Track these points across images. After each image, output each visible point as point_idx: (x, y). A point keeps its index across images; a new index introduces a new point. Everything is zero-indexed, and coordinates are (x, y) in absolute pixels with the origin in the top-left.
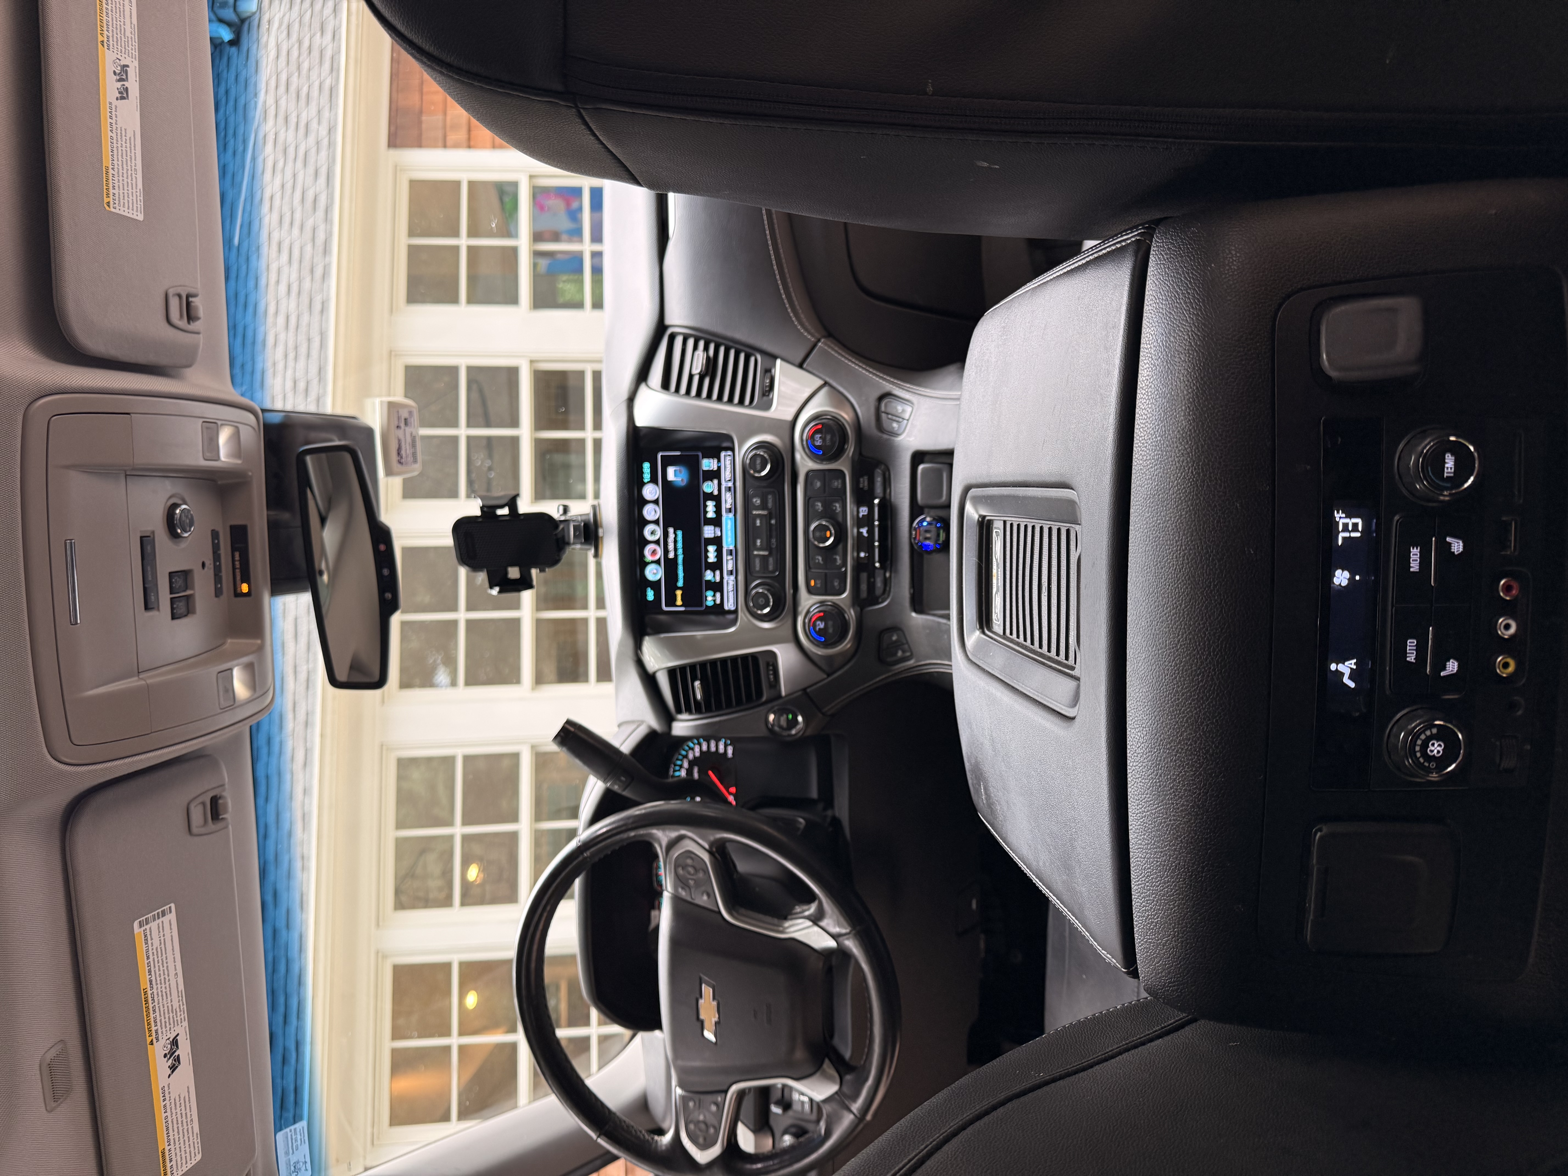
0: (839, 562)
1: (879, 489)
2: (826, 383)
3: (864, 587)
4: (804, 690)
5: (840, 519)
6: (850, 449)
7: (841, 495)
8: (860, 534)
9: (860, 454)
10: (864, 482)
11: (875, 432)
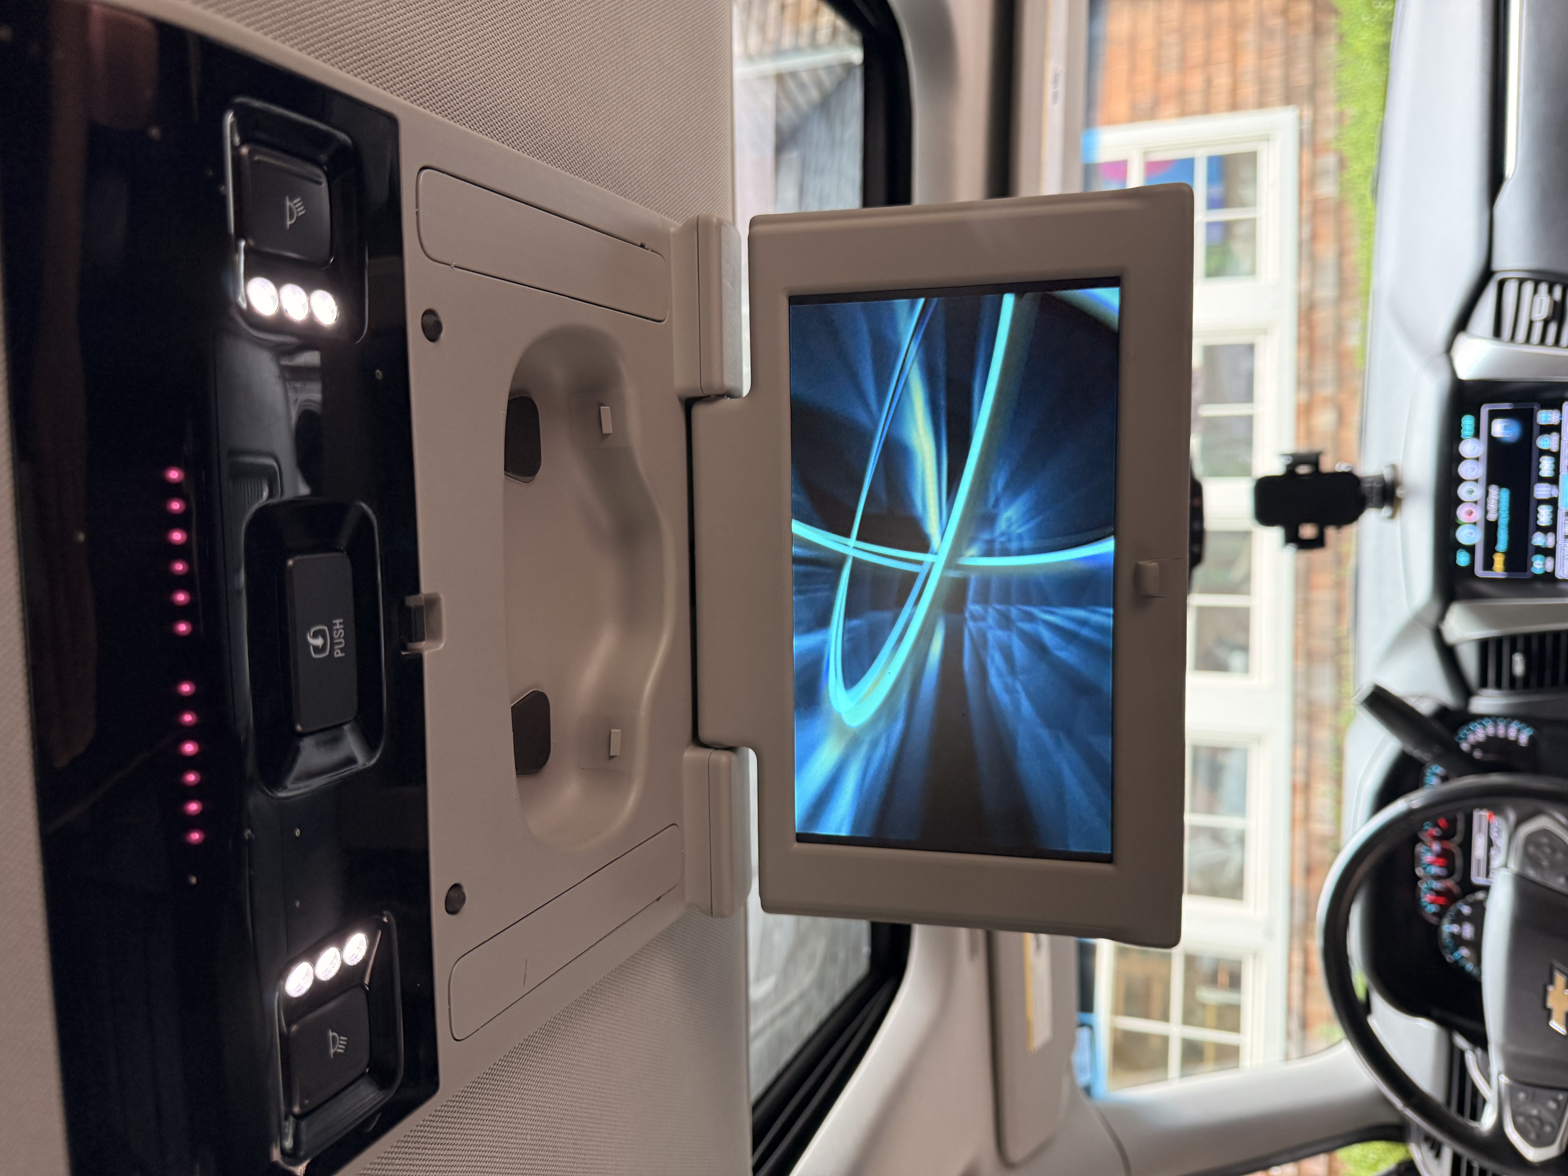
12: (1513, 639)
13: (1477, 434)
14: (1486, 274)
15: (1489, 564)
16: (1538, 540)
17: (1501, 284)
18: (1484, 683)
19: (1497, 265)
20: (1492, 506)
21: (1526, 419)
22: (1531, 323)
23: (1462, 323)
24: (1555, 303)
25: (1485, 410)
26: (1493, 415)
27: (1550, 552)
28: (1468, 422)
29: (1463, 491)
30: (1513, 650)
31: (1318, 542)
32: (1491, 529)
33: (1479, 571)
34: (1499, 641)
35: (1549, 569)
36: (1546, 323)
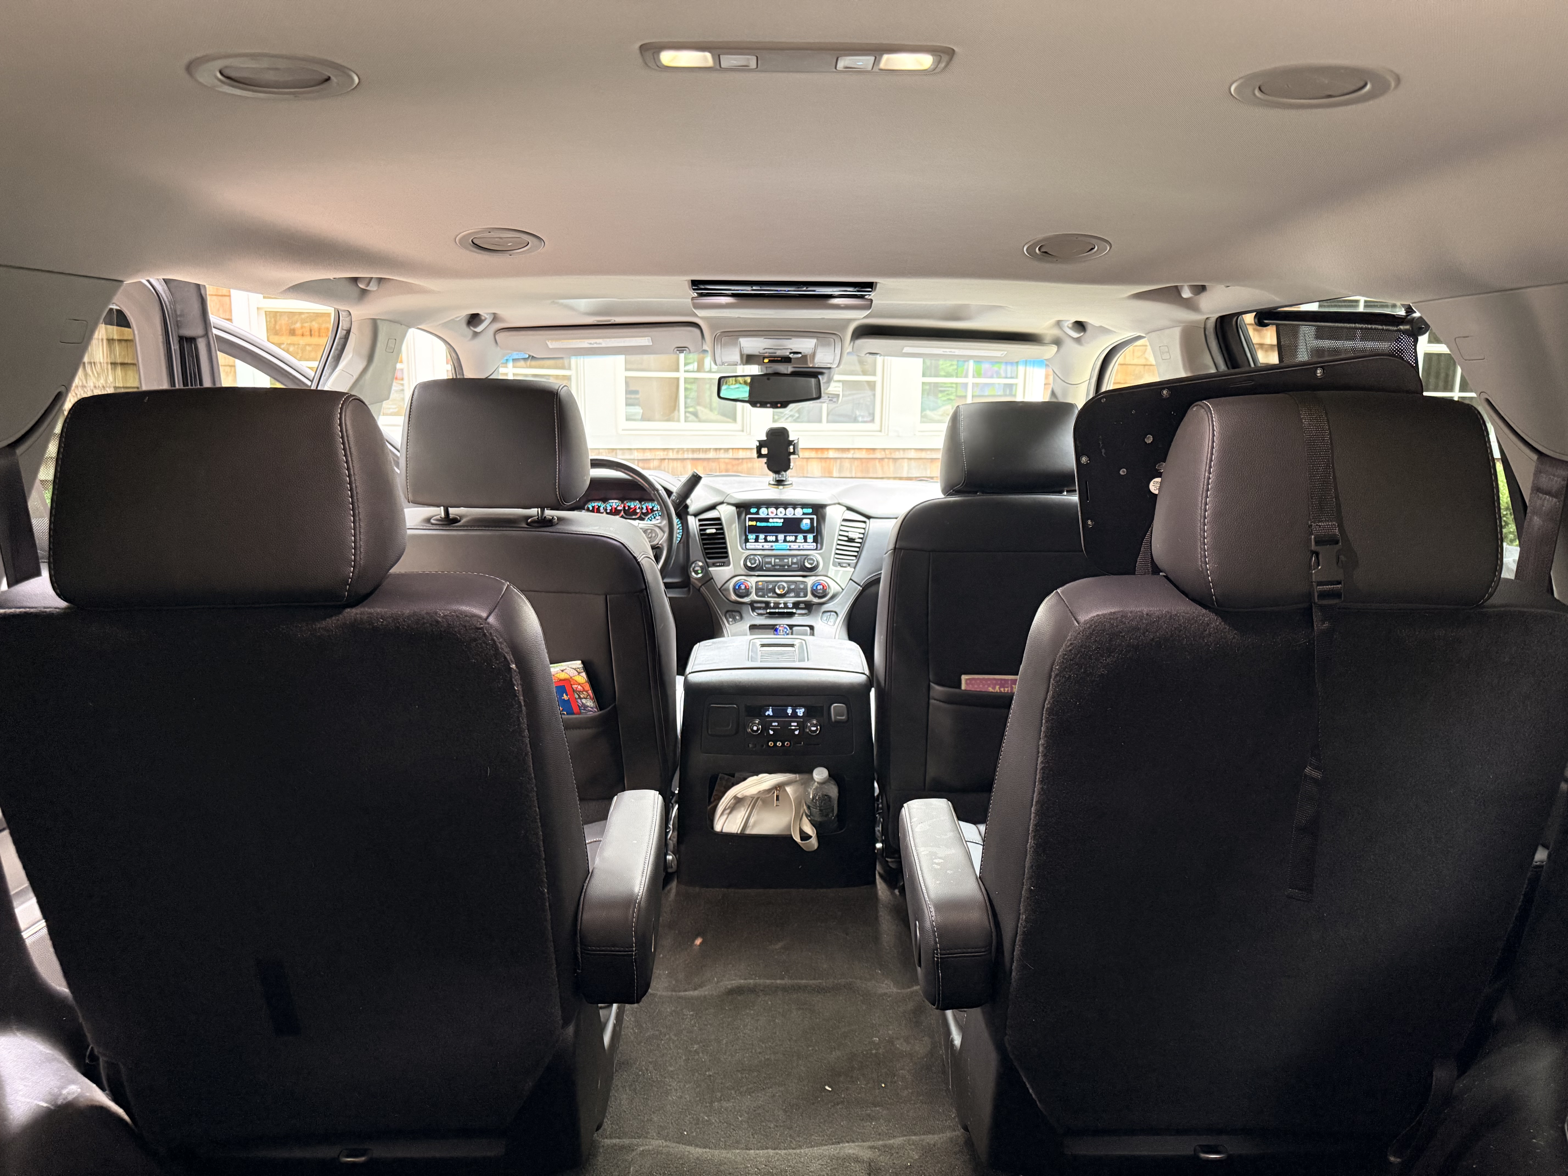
0: (769, 595)
1: (799, 611)
2: (843, 589)
3: (759, 605)
4: (712, 578)
5: (787, 595)
6: (816, 600)
7: (797, 596)
8: (781, 603)
9: (814, 604)
10: (802, 606)
11: (823, 610)
12: (722, 529)
13: (804, 514)
14: (869, 517)
15: (751, 519)
16: (762, 536)
17: (865, 522)
18: (700, 520)
19: (871, 520)
20: (775, 520)
21: (810, 531)
22: (848, 532)
23: (849, 509)
24: (855, 539)
25: (815, 517)
26: (812, 519)
27: (757, 540)
28: (810, 511)
29: (781, 510)
30: (717, 529)
31: (760, 455)
32: (766, 520)
33: (748, 516)
34: (721, 524)
35: (750, 541)
36: (847, 536)
